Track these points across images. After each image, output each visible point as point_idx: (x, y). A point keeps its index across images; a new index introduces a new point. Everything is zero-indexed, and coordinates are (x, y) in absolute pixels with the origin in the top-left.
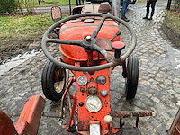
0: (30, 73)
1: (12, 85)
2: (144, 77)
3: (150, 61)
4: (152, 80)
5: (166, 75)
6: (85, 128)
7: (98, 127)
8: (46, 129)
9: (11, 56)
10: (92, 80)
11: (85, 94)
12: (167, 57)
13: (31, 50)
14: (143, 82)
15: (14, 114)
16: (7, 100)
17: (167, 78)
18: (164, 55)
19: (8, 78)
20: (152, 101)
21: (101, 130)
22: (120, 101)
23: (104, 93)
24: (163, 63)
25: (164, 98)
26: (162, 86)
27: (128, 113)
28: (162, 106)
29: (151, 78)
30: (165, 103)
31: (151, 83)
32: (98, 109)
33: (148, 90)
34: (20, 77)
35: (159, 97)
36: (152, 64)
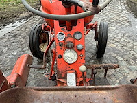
0: (20, 37)
1: (6, 46)
2: (111, 41)
3: (117, 29)
4: (117, 43)
5: (128, 40)
6: (63, 76)
7: (74, 75)
8: (34, 79)
9: (6, 24)
10: (69, 36)
11: (63, 48)
12: (130, 25)
13: (21, 19)
14: (110, 45)
15: (9, 68)
16: (3, 57)
17: (129, 42)
18: (127, 24)
19: (3, 40)
20: (117, 59)
21: (77, 78)
22: (91, 59)
23: (80, 47)
24: (127, 30)
25: (126, 57)
26: (125, 48)
27: (99, 65)
28: (125, 63)
29: (116, 41)
30: (127, 61)
31: (117, 45)
32: (75, 60)
33: (114, 51)
34: (12, 40)
35: (122, 56)
36: (118, 31)
